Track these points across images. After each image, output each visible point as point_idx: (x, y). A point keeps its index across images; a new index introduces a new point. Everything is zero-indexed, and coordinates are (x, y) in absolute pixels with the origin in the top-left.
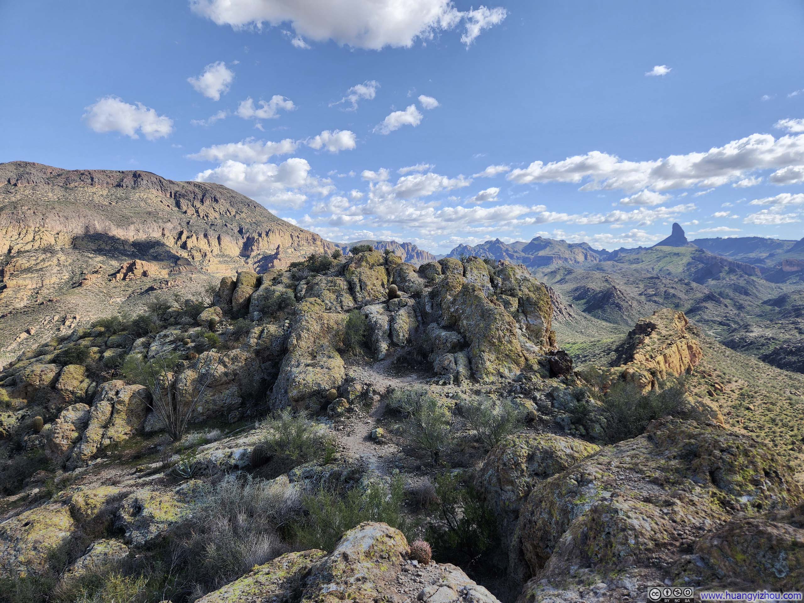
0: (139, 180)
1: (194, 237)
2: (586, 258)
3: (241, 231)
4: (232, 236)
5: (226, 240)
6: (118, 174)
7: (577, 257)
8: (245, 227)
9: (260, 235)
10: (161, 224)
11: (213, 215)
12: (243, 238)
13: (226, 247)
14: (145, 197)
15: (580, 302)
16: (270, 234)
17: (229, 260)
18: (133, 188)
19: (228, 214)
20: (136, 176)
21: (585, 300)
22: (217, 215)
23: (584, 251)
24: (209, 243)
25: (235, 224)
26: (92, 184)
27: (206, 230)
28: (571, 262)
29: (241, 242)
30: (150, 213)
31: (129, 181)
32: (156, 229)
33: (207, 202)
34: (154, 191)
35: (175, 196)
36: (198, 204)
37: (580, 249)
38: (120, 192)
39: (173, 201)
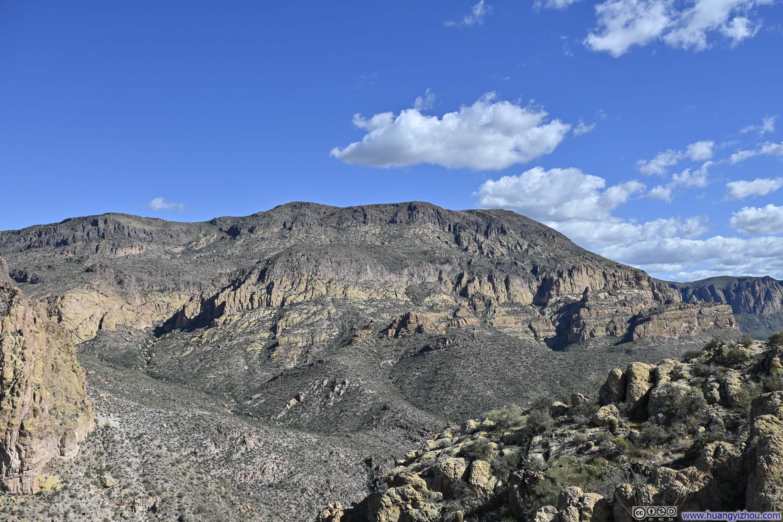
0: (414, 213)
1: (476, 282)
3: (534, 271)
4: (524, 278)
5: (516, 283)
6: (392, 207)
8: (541, 264)
9: (560, 275)
10: (438, 266)
11: (500, 251)
12: (538, 279)
13: (515, 293)
14: (420, 233)
16: (575, 273)
17: (519, 309)
18: (408, 223)
19: (519, 248)
20: (412, 208)
22: (504, 251)
24: (494, 287)
25: (527, 261)
26: (364, 223)
27: (491, 271)
29: (535, 285)
30: (425, 253)
31: (403, 216)
32: (432, 273)
33: (493, 235)
34: (431, 225)
35: (454, 229)
36: (481, 238)
38: (394, 229)
39: (452, 236)
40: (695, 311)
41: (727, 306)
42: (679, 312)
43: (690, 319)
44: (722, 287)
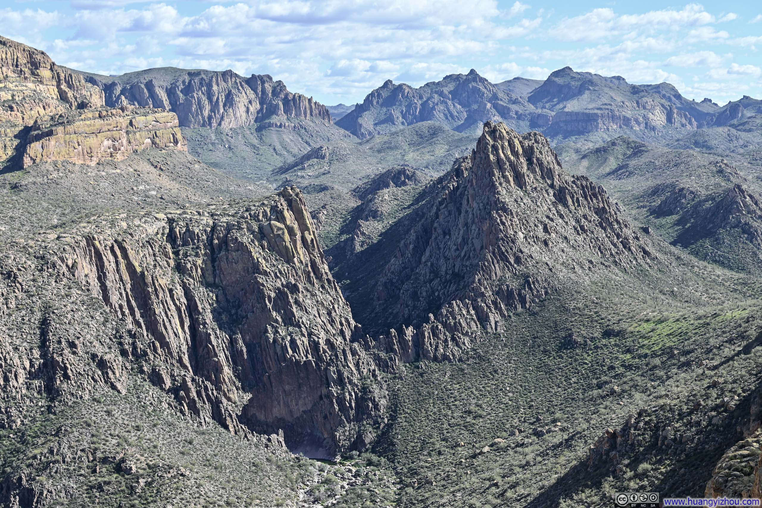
2: (669, 119)
7: (650, 116)
15: (663, 221)
21: (675, 217)
23: (667, 103)
28: (636, 128)
37: (658, 99)
40: (124, 122)
41: (172, 114)
42: (99, 122)
43: (116, 134)
44: (165, 84)
